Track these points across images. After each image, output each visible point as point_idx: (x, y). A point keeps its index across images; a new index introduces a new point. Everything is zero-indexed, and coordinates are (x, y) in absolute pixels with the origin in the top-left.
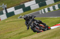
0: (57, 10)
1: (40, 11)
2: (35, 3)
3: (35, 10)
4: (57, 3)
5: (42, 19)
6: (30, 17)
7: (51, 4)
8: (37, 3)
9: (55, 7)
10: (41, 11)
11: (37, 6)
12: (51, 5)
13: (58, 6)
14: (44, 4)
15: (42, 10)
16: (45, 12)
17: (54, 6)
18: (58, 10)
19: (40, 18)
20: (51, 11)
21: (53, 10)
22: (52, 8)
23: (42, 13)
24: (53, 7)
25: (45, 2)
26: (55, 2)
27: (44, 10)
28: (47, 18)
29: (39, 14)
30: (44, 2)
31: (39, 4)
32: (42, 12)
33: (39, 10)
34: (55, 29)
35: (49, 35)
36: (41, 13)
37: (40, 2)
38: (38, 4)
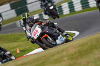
1: (18, 21)
2: (9, 8)
5: (21, 35)
8: (12, 9)
10: (20, 22)
12: (36, 12)
19: (18, 33)
24: (39, 15)
25: (26, 7)
31: (16, 11)
32: (20, 24)
35: (34, 62)
36: (20, 26)
37: (17, 7)
38: (14, 10)
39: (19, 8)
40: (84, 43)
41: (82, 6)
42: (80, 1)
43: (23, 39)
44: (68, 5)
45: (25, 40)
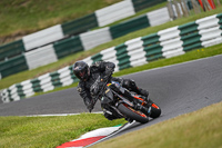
0: (67, 87)
1: (5, 91)
5: (10, 121)
6: (94, 67)
9: (58, 75)
10: (9, 91)
12: (46, 70)
13: (69, 72)
15: (10, 88)
16: (22, 95)
17: (54, 72)
18: (71, 86)
20: (45, 90)
21: (52, 88)
22: (50, 79)
23: (12, 100)
24: (52, 76)
26: (59, 58)
27: (20, 87)
28: (29, 119)
29: (1, 102)
32: (10, 95)
36: (7, 100)
39: (6, 60)
41: (146, 56)
42: (142, 43)
43: (15, 130)
44: (115, 52)
45: (20, 133)
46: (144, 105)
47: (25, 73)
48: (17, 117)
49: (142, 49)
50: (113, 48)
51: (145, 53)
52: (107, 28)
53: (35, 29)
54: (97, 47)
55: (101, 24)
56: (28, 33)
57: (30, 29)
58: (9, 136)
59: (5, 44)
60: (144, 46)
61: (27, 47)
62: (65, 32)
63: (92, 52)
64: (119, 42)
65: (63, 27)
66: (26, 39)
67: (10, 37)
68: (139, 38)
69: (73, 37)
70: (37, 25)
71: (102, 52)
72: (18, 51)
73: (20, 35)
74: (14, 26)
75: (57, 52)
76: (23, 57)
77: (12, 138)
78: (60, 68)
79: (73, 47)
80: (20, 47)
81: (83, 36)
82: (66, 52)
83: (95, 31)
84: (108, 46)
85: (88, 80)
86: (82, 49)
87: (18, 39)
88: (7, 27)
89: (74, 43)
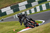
2: (10, 9)
3: (10, 15)
4: (29, 9)
6: (22, 15)
7: (24, 9)
8: (11, 9)
9: (26, 12)
10: (15, 16)
11: (12, 11)
13: (29, 11)
14: (17, 10)
23: (16, 17)
26: (27, 8)
29: (14, 18)
30: (17, 8)
31: (13, 10)
32: (15, 17)
33: (14, 15)
34: (26, 31)
36: (15, 18)
37: (14, 8)
38: (12, 10)
39: (15, 9)
40: (47, 26)
41: (46, 8)
42: (45, 5)
43: (17, 24)
44: (39, 7)
45: (18, 25)
46: (34, 24)
47: (19, 12)
48: (17, 21)
49: (45, 6)
50: (39, 6)
51: (46, 7)
52: (37, 2)
53: (21, 2)
54: (35, 6)
55: (36, 1)
56: (20, 3)
57: (20, 2)
58: (15, 26)
59: (15, 5)
60: (46, 6)
61: (19, 6)
62: (28, 2)
63: (34, 7)
64: (40, 5)
65: (27, 1)
66: (19, 4)
67: (15, 3)
68: (45, 4)
69: (30, 4)
70: (22, 1)
71: (36, 7)
72: (17, 7)
73: (18, 3)
74: (16, 1)
75: (26, 7)
76: (18, 8)
77: (16, 26)
78: (27, 10)
79: (30, 6)
80: (18, 6)
81: (32, 3)
82: (28, 7)
83: (35, 2)
84: (38, 5)
85: (21, 18)
86: (32, 6)
87: (17, 4)
88: (15, 1)
89: (30, 5)
